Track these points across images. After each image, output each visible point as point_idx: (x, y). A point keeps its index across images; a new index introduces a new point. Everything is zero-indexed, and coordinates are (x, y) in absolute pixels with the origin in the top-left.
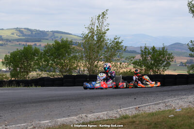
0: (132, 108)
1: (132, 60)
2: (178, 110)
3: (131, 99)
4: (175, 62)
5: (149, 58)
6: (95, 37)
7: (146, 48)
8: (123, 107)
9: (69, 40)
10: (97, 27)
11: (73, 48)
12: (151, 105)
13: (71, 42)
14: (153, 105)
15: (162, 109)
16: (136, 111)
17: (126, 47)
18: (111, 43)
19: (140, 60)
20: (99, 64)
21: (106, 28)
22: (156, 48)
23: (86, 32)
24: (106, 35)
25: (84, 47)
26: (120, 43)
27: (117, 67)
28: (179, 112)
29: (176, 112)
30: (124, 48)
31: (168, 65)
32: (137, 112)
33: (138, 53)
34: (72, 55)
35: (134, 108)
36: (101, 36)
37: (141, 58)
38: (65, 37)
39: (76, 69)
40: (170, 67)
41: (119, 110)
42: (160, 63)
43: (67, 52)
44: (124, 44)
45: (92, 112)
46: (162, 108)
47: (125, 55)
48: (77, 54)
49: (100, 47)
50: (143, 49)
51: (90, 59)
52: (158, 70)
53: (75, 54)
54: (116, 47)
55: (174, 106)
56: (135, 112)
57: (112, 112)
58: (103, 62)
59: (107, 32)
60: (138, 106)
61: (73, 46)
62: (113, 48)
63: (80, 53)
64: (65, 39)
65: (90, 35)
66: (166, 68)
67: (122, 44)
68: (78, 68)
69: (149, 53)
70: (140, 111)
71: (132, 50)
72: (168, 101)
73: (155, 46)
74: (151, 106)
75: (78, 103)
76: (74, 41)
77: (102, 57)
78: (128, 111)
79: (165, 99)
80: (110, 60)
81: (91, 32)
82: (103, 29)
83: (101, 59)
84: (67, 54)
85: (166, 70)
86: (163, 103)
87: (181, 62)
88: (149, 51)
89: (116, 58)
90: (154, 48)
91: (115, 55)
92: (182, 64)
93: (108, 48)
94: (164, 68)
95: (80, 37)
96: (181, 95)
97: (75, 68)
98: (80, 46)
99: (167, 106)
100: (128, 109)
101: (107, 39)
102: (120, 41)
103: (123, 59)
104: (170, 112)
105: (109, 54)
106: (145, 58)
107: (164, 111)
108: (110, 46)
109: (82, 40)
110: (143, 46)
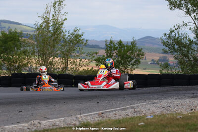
0: (95, 114)
1: (94, 57)
2: (149, 117)
3: (93, 103)
4: (145, 60)
5: (115, 54)
6: (50, 29)
7: (111, 42)
8: (84, 113)
9: (19, 31)
10: (53, 16)
11: (24, 41)
12: (116, 110)
13: (21, 33)
14: (120, 111)
15: (131, 115)
16: (99, 117)
17: (87, 40)
18: (69, 36)
19: (104, 56)
20: (54, 60)
21: (64, 17)
22: (123, 43)
23: (40, 21)
24: (63, 26)
25: (37, 40)
26: (81, 36)
27: (76, 64)
28: (151, 119)
29: (147, 119)
30: (85, 42)
31: (137, 63)
32: (100, 119)
33: (102, 48)
34: (22, 49)
35: (97, 114)
36: (58, 27)
37: (105, 55)
38: (13, 28)
39: (27, 67)
40: (140, 66)
41: (79, 116)
42: (128, 61)
43: (16, 46)
44: (84, 37)
45: (46, 118)
46: (129, 114)
47: (86, 50)
48: (28, 48)
49: (56, 40)
50: (108, 44)
51: (44, 54)
52: (126, 68)
53: (25, 48)
54: (76, 40)
55: (144, 112)
56: (97, 119)
57: (70, 118)
58: (59, 58)
59: (64, 22)
60: (101, 112)
61: (23, 38)
62: (71, 42)
63: (31, 47)
64: (13, 30)
65: (44, 25)
66: (135, 66)
67: (82, 37)
68: (29, 65)
69: (115, 49)
70: (104, 117)
71: (94, 44)
72: (138, 106)
73: (122, 40)
74: (117, 112)
75: (30, 107)
76: (24, 33)
77: (58, 52)
78: (89, 118)
79: (134, 103)
80: (67, 55)
81: (45, 22)
82: (59, 18)
83: (57, 54)
84: (16, 48)
85: (134, 69)
86: (131, 108)
87: (153, 60)
88: (114, 45)
89: (74, 54)
90: (120, 43)
91: (74, 50)
92: (154, 62)
93: (65, 42)
94: (132, 67)
95: (32, 27)
96: (152, 99)
97: (25, 65)
98: (32, 39)
99: (136, 112)
100: (89, 115)
101: (64, 31)
102: (80, 33)
103: (84, 55)
104: (140, 118)
105: (67, 48)
106: (110, 54)
107: (132, 118)
108: (67, 40)
109: (35, 31)
110: (109, 39)
